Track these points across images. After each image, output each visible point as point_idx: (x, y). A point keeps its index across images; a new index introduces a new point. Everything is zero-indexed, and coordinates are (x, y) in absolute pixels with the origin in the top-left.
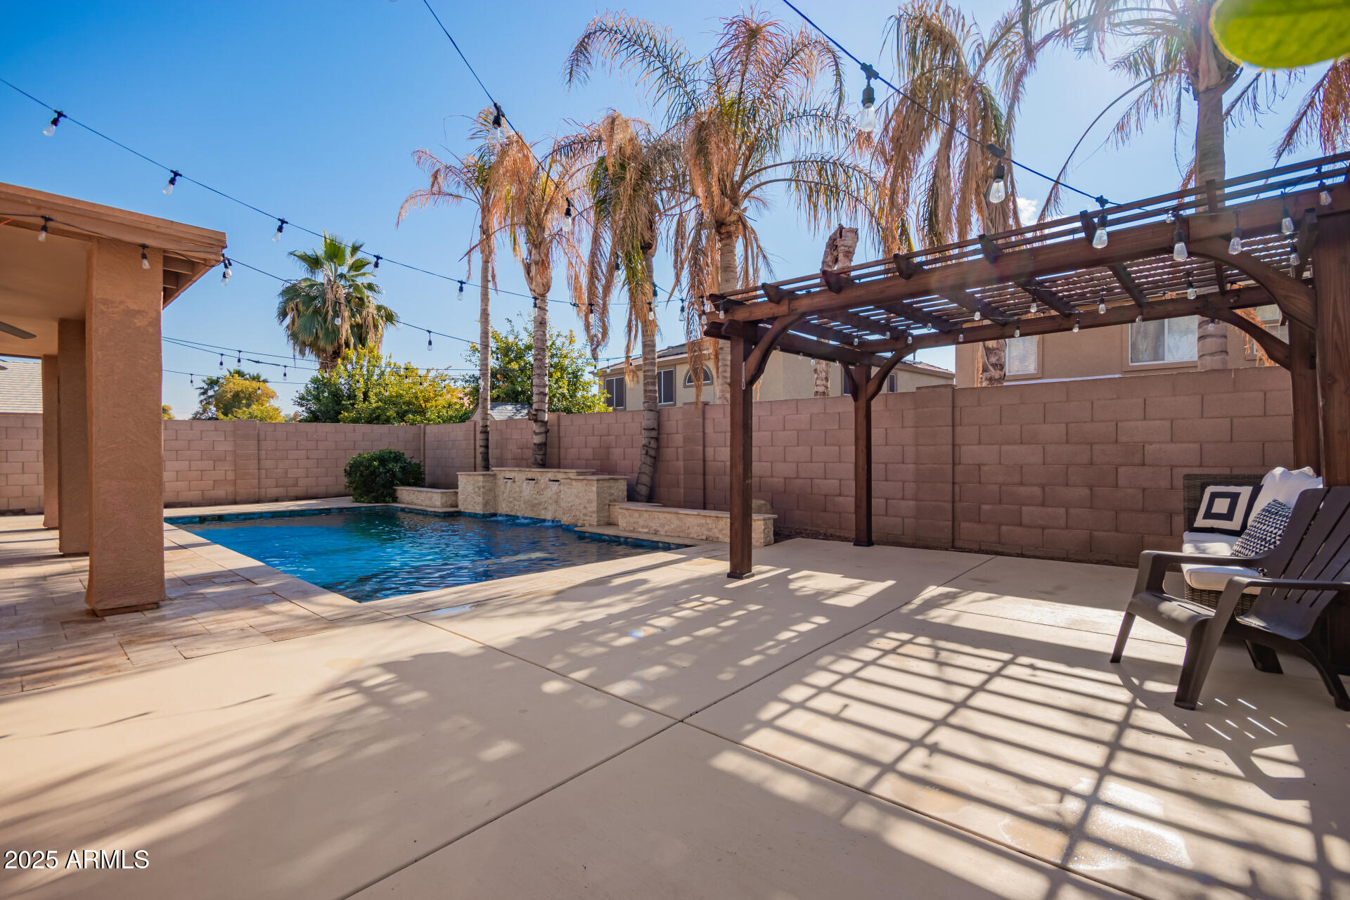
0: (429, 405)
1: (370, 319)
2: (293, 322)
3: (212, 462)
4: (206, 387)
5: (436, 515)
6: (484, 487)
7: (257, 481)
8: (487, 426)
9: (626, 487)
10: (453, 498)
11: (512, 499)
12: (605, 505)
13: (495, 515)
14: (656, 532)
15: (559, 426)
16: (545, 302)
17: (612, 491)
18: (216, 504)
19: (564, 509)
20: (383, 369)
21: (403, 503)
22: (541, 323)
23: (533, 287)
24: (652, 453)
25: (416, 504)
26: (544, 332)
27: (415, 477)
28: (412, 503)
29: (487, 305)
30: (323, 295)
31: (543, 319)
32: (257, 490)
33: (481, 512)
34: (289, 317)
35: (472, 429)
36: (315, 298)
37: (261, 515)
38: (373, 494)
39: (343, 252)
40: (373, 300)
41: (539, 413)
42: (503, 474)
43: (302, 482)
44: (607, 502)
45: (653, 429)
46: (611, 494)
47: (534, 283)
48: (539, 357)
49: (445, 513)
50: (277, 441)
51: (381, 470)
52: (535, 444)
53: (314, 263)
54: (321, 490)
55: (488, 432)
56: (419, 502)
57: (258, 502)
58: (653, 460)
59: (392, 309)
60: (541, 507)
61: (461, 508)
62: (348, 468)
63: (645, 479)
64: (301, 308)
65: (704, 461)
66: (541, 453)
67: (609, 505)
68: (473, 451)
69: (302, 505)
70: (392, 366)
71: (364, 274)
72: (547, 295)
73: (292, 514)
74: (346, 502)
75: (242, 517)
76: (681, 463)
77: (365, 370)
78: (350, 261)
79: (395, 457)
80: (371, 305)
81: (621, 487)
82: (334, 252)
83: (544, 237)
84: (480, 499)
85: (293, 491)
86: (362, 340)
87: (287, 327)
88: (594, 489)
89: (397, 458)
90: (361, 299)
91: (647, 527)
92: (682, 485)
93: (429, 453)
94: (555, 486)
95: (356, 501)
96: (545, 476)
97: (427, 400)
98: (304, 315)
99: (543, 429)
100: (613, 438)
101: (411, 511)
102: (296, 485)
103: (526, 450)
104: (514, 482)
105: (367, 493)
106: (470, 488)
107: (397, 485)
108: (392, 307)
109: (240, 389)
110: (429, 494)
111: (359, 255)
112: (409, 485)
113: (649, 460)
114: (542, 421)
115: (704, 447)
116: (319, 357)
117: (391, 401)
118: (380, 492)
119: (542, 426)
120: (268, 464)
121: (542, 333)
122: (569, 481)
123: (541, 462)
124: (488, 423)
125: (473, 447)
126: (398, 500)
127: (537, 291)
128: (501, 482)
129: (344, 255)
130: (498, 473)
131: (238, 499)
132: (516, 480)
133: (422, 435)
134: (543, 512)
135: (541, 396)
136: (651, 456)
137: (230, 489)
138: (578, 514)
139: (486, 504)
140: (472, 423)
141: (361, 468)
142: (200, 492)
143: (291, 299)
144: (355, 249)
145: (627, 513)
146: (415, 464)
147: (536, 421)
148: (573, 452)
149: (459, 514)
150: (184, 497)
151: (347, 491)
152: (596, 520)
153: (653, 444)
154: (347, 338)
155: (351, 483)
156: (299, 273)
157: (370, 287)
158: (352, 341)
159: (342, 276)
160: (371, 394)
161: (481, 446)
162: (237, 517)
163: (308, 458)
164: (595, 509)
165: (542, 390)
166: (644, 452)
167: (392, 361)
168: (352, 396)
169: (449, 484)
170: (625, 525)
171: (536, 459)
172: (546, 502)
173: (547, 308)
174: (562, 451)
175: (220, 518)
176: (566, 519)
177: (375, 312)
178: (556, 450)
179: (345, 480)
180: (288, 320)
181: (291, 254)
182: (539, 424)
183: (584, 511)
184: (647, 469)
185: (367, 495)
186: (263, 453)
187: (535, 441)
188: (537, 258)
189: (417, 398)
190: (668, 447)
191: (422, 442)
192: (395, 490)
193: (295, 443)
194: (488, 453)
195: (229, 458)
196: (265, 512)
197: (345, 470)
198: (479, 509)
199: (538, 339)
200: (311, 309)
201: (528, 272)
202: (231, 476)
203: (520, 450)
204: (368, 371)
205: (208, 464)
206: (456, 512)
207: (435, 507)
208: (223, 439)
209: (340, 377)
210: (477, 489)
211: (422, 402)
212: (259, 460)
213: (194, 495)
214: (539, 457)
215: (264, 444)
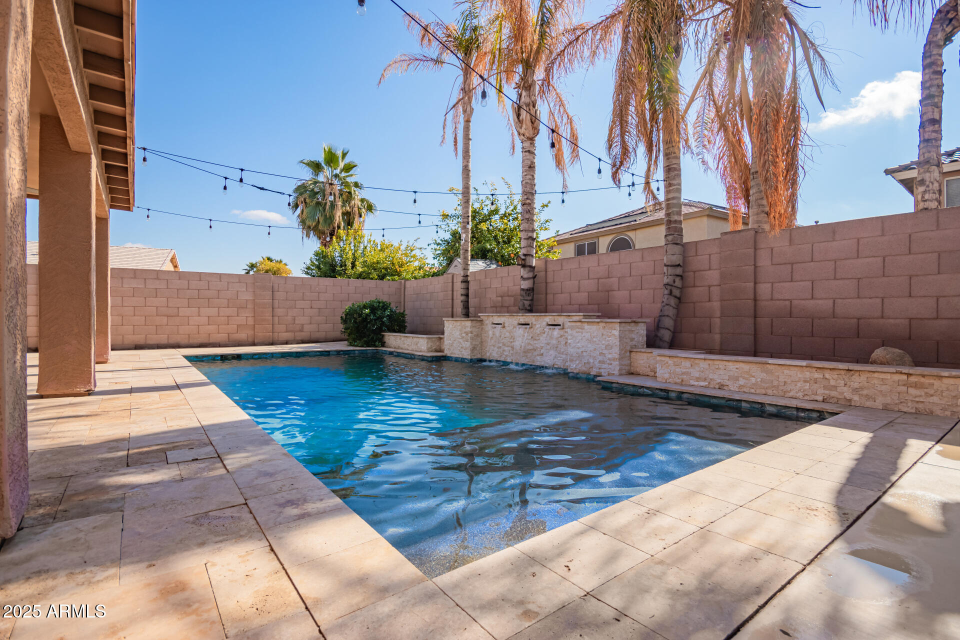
0: (402, 270)
1: (356, 209)
2: (302, 212)
3: (236, 309)
4: (248, 269)
5: (423, 359)
6: (471, 332)
7: (271, 326)
8: (467, 276)
9: (645, 332)
10: (438, 343)
11: (501, 345)
12: (628, 351)
13: (482, 360)
14: (721, 387)
15: (546, 271)
16: (534, 146)
17: (633, 336)
18: (239, 346)
19: (572, 356)
20: (365, 245)
21: (390, 347)
22: (530, 167)
23: (522, 131)
24: (677, 292)
25: (402, 349)
26: (533, 176)
27: (399, 324)
28: (399, 348)
29: (468, 162)
30: (323, 191)
31: (533, 163)
32: (271, 334)
33: (469, 357)
34: (299, 208)
35: (450, 281)
36: (317, 193)
37: (272, 355)
38: (365, 339)
39: (338, 158)
40: (358, 195)
41: (528, 258)
42: (491, 319)
43: (307, 328)
44: (629, 348)
45: (679, 265)
46: (632, 339)
47: (524, 126)
48: (528, 201)
49: (433, 357)
50: (287, 292)
51: (372, 317)
52: (523, 290)
53: (316, 167)
54: (321, 335)
55: (469, 282)
56: (406, 346)
57: (272, 344)
58: (677, 301)
59: (371, 201)
60: (536, 353)
61: (447, 352)
62: (344, 315)
63: (668, 322)
64: (308, 201)
65: (755, 300)
66: (530, 298)
67: (631, 352)
68: (451, 301)
69: (305, 347)
70: (372, 243)
71: (352, 175)
72: (536, 139)
73: (298, 355)
74: (342, 346)
75: (257, 356)
76: (716, 305)
77: (352, 245)
78: (342, 165)
79: (383, 307)
80: (356, 197)
81: (640, 332)
82: (331, 159)
83: (533, 81)
84: (468, 344)
85: (300, 336)
86: (349, 223)
87: (299, 216)
88: (616, 333)
89: (385, 306)
90: (350, 193)
91: (705, 379)
92: (717, 330)
93: (409, 305)
94: (556, 332)
95: (351, 345)
96: (540, 321)
97: (401, 266)
98: (310, 206)
99: (531, 275)
100: (615, 280)
101: (399, 355)
102: (301, 330)
103: (507, 298)
104: (504, 327)
105: (360, 338)
106: (457, 334)
107: (384, 331)
108: (372, 200)
109: (269, 268)
110: (415, 340)
111: (347, 160)
112: (395, 332)
113: (673, 302)
114: (531, 267)
115: (755, 283)
116: (320, 238)
117: (374, 266)
118: (370, 337)
119: (530, 271)
120: (279, 312)
121: (531, 177)
122: (579, 324)
123: (529, 308)
124: (469, 274)
125: (451, 298)
126: (386, 344)
127: (527, 135)
128: (488, 327)
129: (338, 161)
130: (484, 318)
131: (256, 341)
132: (506, 325)
133: (403, 289)
134: (538, 358)
135: (530, 241)
136: (675, 297)
137: (251, 333)
138: (591, 361)
139: (473, 349)
140: (450, 276)
141: (355, 316)
142: (227, 335)
143: (301, 194)
144: (344, 155)
145: (670, 361)
146: (400, 313)
147: (524, 266)
148: (562, 298)
149: (446, 358)
151: (343, 336)
152: (618, 368)
153: (678, 283)
154: (340, 222)
155: (346, 329)
156: (306, 175)
157: (356, 185)
158: (342, 224)
159: (336, 176)
160: (357, 263)
161: (462, 295)
162: (253, 356)
163: (311, 308)
164: (617, 356)
165: (530, 234)
166: (666, 292)
167: (372, 239)
168: (343, 265)
169: (434, 330)
170: (667, 376)
171: (524, 305)
172: (542, 348)
173: (535, 152)
174: (550, 297)
175: (238, 357)
176: (574, 367)
177: (360, 203)
178: (543, 296)
179: (341, 327)
180: (299, 211)
181: (301, 162)
182: (527, 269)
183: (601, 358)
184: (671, 312)
185: (360, 340)
186: (276, 302)
187: (522, 287)
188: (528, 100)
189: (393, 264)
190: (694, 286)
191: (402, 296)
192: (383, 336)
193: (302, 294)
194: (468, 302)
195: (250, 306)
196: (276, 353)
197: (341, 317)
198: (467, 355)
199: (526, 183)
200: (314, 202)
201: (518, 115)
202: (251, 321)
203: (500, 299)
204: (355, 246)
205: (229, 311)
206: (443, 356)
207: (421, 351)
208: (245, 290)
209: (335, 251)
210: (464, 335)
211: (397, 267)
212: (273, 308)
213: (221, 337)
214: (527, 303)
215: (277, 294)
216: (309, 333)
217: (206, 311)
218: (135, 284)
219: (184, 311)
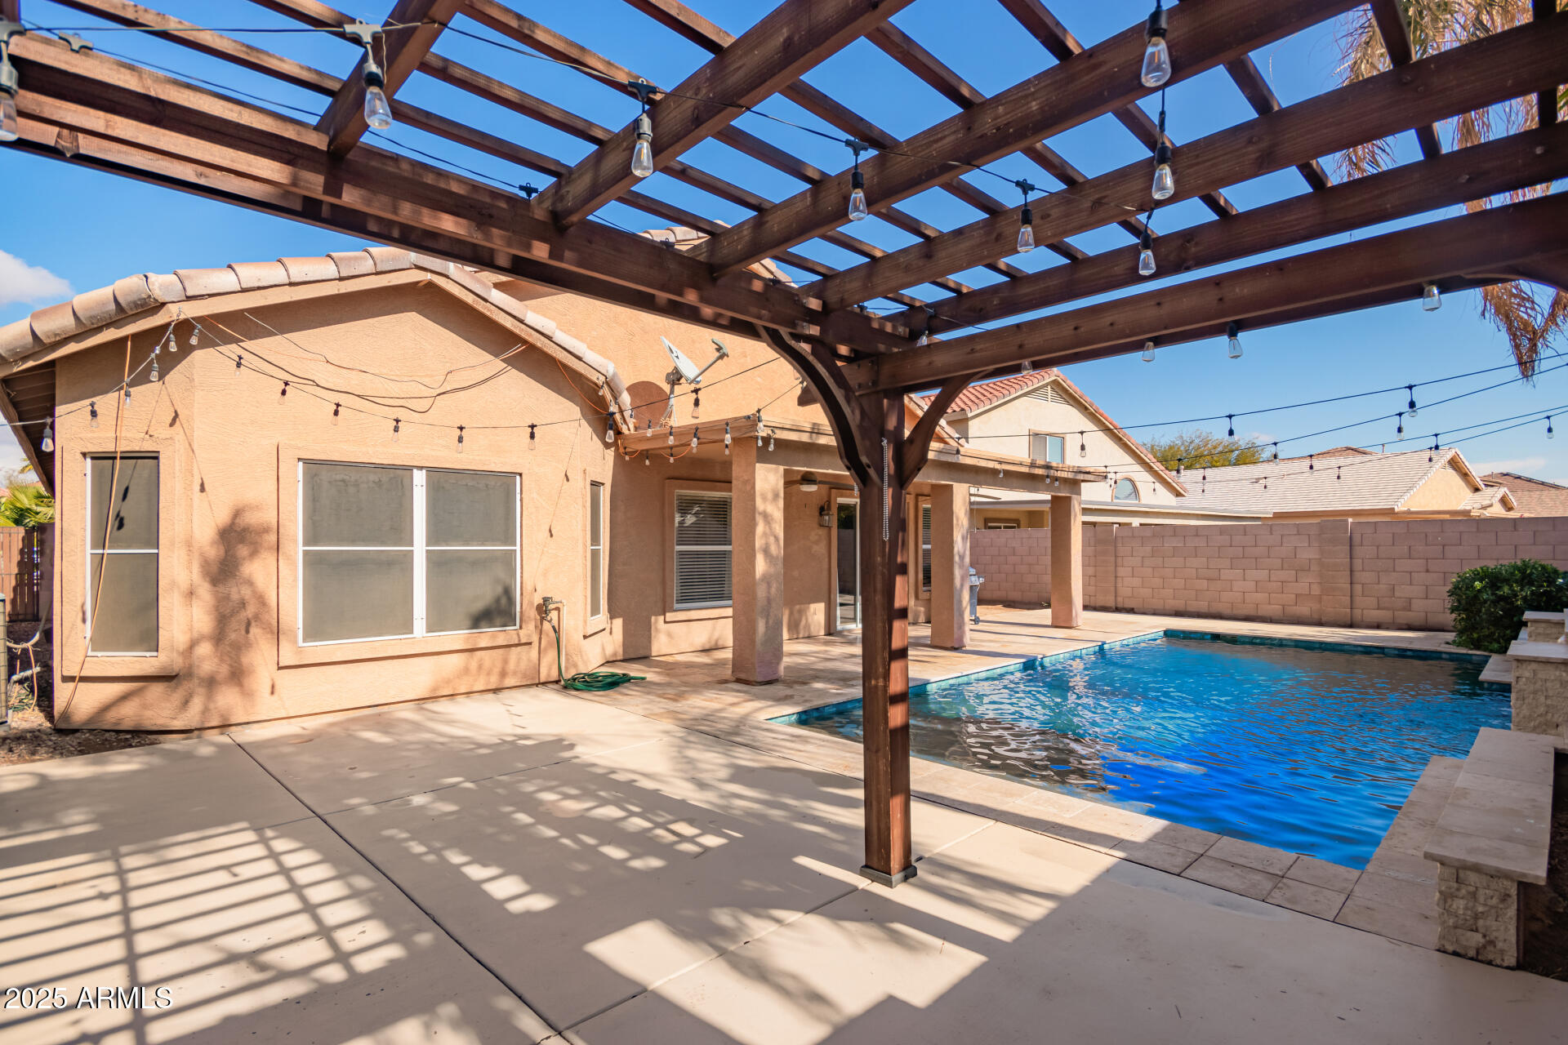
3: (1294, 572)
7: (1349, 598)
18: (1298, 623)
32: (1353, 610)
43: (1418, 605)
50: (1378, 547)
57: (1351, 626)
85: (1403, 617)
120: (1363, 577)
131: (1324, 619)
137: (1315, 606)
142: (1281, 607)
150: (1265, 610)
163: (1427, 571)
186: (1358, 563)
193: (1406, 548)
195: (1314, 567)
202: (1316, 590)
205: (1288, 575)
208: (1306, 545)
212: (1351, 571)
213: (1274, 609)
215: (1358, 551)
216: (1423, 614)
217: (1253, 574)
218: (1177, 542)
219: (1227, 574)
